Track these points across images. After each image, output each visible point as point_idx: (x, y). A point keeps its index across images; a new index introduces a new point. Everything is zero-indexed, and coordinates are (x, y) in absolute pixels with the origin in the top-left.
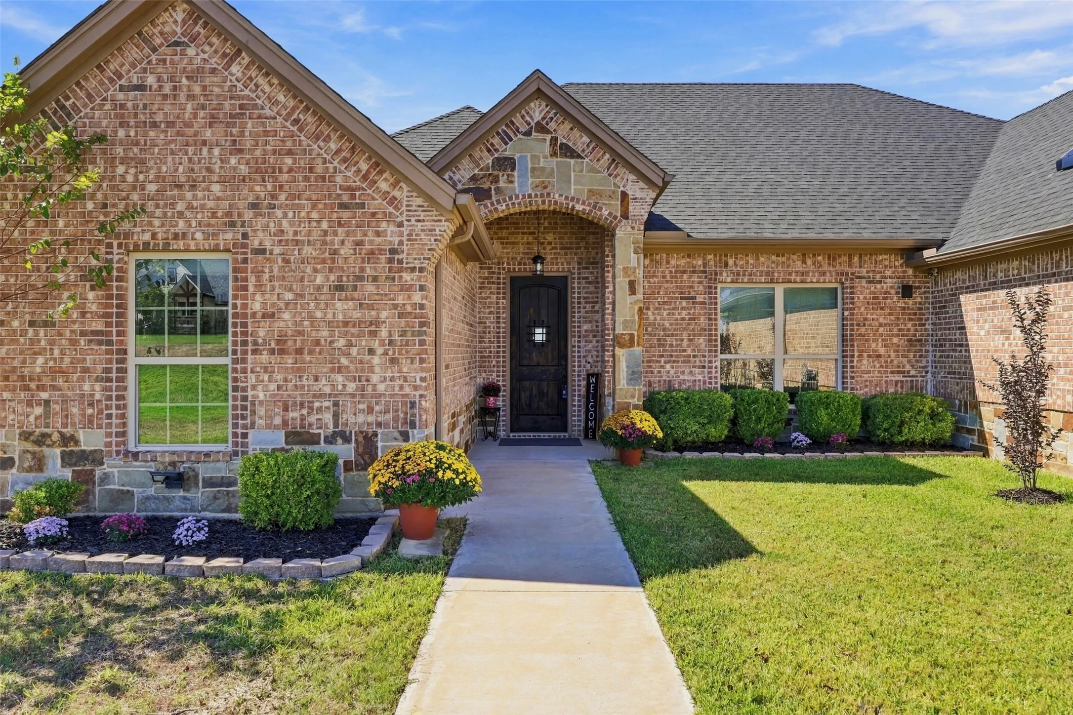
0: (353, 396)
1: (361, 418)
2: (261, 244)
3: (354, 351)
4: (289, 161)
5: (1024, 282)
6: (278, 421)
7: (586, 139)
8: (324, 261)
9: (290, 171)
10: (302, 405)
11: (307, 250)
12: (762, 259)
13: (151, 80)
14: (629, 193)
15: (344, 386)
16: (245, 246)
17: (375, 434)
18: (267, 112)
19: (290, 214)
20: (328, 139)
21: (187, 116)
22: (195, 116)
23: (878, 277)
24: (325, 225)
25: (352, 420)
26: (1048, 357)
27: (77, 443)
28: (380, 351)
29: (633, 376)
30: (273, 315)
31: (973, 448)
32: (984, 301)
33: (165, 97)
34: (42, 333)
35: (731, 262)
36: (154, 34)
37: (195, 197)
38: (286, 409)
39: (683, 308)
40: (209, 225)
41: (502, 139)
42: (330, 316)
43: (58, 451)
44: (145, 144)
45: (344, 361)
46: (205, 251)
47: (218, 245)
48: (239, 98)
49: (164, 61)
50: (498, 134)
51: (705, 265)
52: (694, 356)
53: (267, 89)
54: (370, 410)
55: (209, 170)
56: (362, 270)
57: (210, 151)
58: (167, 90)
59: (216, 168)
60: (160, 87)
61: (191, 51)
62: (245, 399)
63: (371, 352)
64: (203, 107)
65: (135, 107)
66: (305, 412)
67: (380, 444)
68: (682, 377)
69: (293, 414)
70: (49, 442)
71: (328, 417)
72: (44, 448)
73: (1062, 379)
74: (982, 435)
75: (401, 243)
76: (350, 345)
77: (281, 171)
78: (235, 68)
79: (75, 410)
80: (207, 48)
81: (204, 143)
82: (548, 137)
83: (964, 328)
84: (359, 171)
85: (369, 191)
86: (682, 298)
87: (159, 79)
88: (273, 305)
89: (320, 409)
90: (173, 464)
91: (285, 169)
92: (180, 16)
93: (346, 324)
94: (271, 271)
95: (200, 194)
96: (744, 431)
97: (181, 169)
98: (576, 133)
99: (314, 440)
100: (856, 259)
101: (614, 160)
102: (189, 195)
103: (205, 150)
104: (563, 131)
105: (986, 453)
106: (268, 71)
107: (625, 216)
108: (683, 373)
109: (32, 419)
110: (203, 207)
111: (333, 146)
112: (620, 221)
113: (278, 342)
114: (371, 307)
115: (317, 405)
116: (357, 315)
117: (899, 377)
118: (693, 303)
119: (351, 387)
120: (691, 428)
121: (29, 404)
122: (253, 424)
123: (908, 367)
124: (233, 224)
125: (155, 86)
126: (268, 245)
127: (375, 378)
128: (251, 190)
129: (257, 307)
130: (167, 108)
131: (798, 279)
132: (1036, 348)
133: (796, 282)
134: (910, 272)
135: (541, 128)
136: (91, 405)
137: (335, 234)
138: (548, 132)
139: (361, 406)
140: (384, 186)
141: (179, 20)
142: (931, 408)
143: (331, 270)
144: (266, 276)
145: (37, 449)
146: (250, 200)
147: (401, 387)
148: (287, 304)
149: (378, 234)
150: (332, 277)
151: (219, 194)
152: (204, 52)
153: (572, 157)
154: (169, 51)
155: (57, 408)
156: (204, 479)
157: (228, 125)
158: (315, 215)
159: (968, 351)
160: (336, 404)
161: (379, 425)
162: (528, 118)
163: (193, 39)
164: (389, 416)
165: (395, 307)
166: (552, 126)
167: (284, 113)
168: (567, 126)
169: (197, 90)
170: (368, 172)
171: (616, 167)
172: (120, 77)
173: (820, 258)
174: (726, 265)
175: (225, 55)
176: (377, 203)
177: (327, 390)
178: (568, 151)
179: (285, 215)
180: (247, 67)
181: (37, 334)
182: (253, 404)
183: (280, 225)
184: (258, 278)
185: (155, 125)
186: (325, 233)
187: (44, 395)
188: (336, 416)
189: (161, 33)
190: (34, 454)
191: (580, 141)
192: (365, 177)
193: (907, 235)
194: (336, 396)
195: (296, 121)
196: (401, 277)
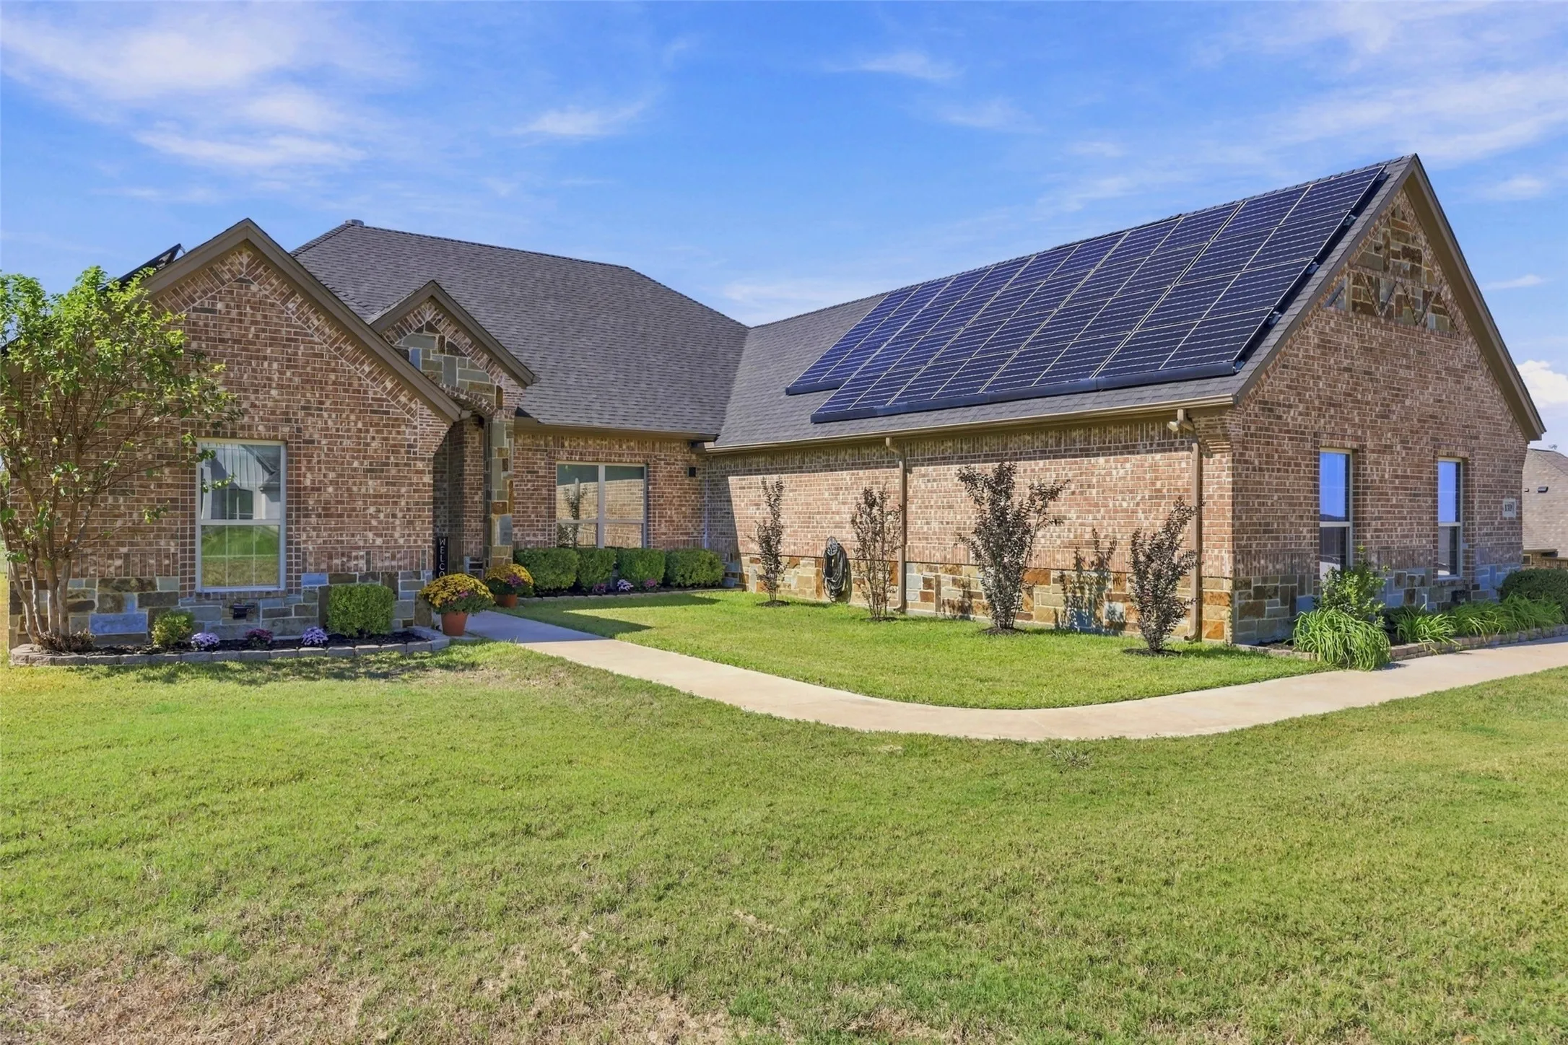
0: (380, 547)
1: (387, 563)
2: (311, 436)
3: (382, 516)
4: (333, 377)
5: (768, 472)
6: (324, 566)
7: (468, 340)
8: (359, 451)
9: (334, 383)
10: (343, 555)
11: (346, 443)
12: (590, 442)
13: (220, 306)
14: (503, 387)
15: (374, 541)
16: (300, 437)
17: (397, 574)
18: (316, 339)
19: (334, 416)
20: (362, 363)
21: (251, 336)
22: (257, 337)
23: (672, 461)
24: (360, 425)
25: (379, 564)
26: (782, 521)
27: (154, 587)
28: (400, 515)
29: (506, 536)
30: (319, 489)
31: (737, 586)
32: (744, 482)
33: (232, 320)
34: (121, 500)
35: (566, 444)
36: (223, 271)
37: (257, 398)
38: (330, 557)
39: (528, 481)
40: (269, 420)
41: (397, 333)
42: (363, 490)
43: (136, 594)
44: (215, 355)
45: (374, 523)
46: (266, 439)
47: (277, 436)
48: (294, 327)
49: (232, 292)
50: (394, 328)
51: (546, 445)
52: (538, 521)
53: (316, 323)
54: (393, 557)
55: (269, 379)
56: (388, 458)
57: (270, 365)
58: (234, 314)
59: (276, 377)
60: (228, 313)
61: (254, 288)
62: (298, 550)
63: (394, 516)
64: (264, 331)
65: (206, 325)
66: (345, 560)
67: (400, 581)
68: (527, 539)
69: (337, 561)
70: (127, 587)
71: (362, 563)
72: (124, 593)
73: (788, 535)
74: (742, 575)
75: (415, 440)
76: (379, 511)
77: (326, 383)
78: (290, 305)
79: (152, 562)
80: (268, 287)
81: (265, 358)
82: (437, 336)
83: (730, 501)
84: (385, 388)
85: (392, 403)
86: (528, 472)
87: (227, 306)
88: (320, 482)
89: (356, 558)
90: (239, 600)
91: (330, 383)
92: (245, 260)
93: (375, 496)
94: (319, 456)
95: (261, 397)
96: (584, 580)
97: (245, 376)
98: (460, 335)
99: (352, 579)
100: (657, 445)
101: (491, 360)
102: (253, 397)
103: (266, 364)
104: (448, 332)
105: (744, 589)
106: (319, 308)
107: (500, 407)
108: (528, 535)
109: (112, 569)
110: (264, 406)
111: (367, 369)
112: (496, 411)
113: (324, 509)
114: (394, 484)
115: (354, 554)
116: (384, 490)
117: (685, 537)
118: (537, 477)
119: (379, 541)
120: (550, 578)
121: (110, 557)
122: (304, 570)
123: (692, 530)
124: (289, 420)
125: (224, 311)
126: (316, 437)
127: (397, 535)
128: (304, 396)
129: (308, 483)
130: (235, 330)
131: (617, 459)
132: (776, 515)
133: (614, 462)
134: (694, 457)
135: (430, 327)
136: (167, 557)
137: (367, 431)
138: (437, 331)
139: (387, 555)
140: (403, 399)
141: (245, 263)
142: (710, 558)
143: (364, 458)
144: (315, 460)
145: (117, 593)
146: (302, 403)
147: (415, 541)
148: (331, 481)
149: (398, 433)
150: (366, 462)
151: (278, 397)
152: (265, 289)
153: (458, 355)
154: (235, 285)
155: (137, 560)
156: (264, 611)
157: (284, 346)
158: (353, 417)
159: (733, 517)
160: (368, 553)
161: (400, 567)
162: (419, 317)
163: (255, 279)
164: (407, 561)
165: (411, 485)
166: (441, 327)
167: (329, 341)
168: (452, 329)
169: (259, 318)
170: (392, 389)
171: (492, 366)
172: (194, 301)
173: (632, 444)
174: (563, 446)
175: (282, 294)
176: (396, 412)
177: (361, 544)
178: (453, 349)
179: (330, 417)
180: (300, 305)
181: (116, 500)
182: (305, 554)
183: (326, 423)
184: (309, 462)
185: (222, 340)
186: (360, 431)
187: (124, 550)
188: (368, 562)
189: (229, 270)
190: (113, 598)
191: (464, 341)
192: (389, 393)
193: (692, 429)
194: (368, 547)
195: (338, 349)
196: (415, 465)
